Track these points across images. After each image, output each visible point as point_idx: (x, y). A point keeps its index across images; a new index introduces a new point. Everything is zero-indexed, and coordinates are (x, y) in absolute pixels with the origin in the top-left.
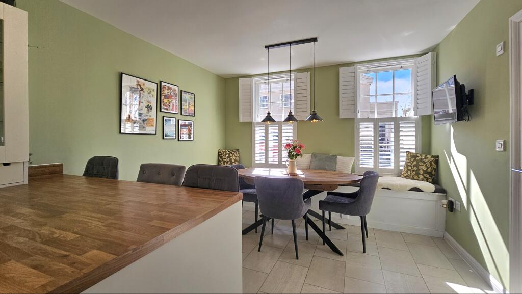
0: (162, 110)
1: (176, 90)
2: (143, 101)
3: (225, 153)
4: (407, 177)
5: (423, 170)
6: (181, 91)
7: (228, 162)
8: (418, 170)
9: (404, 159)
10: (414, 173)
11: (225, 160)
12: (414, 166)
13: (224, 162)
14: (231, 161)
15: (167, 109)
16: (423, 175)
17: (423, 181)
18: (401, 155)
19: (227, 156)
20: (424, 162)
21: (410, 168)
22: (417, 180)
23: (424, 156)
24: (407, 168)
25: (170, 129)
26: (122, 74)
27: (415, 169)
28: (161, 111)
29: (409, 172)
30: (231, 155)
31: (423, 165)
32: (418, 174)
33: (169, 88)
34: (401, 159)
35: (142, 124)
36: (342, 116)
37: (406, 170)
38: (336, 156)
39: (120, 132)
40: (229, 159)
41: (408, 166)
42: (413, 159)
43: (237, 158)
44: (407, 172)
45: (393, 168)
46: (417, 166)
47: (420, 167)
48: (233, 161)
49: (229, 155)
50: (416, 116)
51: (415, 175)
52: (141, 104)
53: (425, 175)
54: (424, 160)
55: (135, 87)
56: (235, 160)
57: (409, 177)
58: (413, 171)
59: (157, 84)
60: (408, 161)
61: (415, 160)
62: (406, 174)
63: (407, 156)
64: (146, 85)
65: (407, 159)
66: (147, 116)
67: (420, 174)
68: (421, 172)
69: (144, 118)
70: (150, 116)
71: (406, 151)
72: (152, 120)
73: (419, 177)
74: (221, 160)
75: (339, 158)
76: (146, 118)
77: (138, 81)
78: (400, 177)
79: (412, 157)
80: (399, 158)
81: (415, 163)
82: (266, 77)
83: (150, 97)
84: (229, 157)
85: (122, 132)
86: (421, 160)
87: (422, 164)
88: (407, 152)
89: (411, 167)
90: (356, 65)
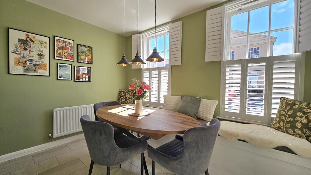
0: (56, 58)
1: (71, 44)
2: (34, 51)
3: (123, 92)
4: (278, 129)
5: (302, 124)
6: (78, 45)
7: (124, 99)
8: (295, 122)
9: (278, 106)
10: (289, 125)
11: (122, 97)
12: (290, 116)
13: (121, 99)
14: (126, 98)
15: (62, 58)
16: (301, 129)
17: (300, 137)
18: (273, 101)
19: (124, 94)
20: (304, 113)
21: (283, 118)
22: (293, 135)
23: (305, 104)
24: (280, 118)
25: (66, 72)
26: (9, 28)
27: (291, 120)
28: (54, 58)
29: (282, 123)
30: (127, 94)
31: (302, 117)
32: (293, 127)
33: (64, 42)
34: (273, 106)
35: (34, 68)
36: (208, 59)
37: (278, 119)
38: (200, 98)
39: (9, 73)
40: (125, 97)
41: (280, 115)
42: (289, 107)
43: (131, 97)
44: (279, 122)
45: (263, 115)
46: (293, 116)
47: (298, 119)
48: (128, 98)
49: (125, 93)
50: (298, 54)
51: (290, 128)
52: (31, 52)
53: (304, 130)
54: (304, 110)
55: (24, 39)
56: (129, 98)
57: (281, 129)
58: (287, 122)
59: (50, 38)
60: (282, 109)
61: (291, 108)
62: (277, 125)
63: (282, 103)
64: (36, 38)
65: (280, 107)
66: (38, 61)
67: (296, 127)
68: (299, 125)
69: (36, 63)
70: (42, 62)
71: (280, 96)
72: (45, 65)
73: (294, 131)
74: (120, 97)
75: (203, 100)
76: (38, 63)
77: (27, 35)
78: (270, 127)
79: (287, 104)
80: (271, 104)
81: (291, 112)
82: (153, 31)
83: (42, 47)
84: (125, 95)
85: (10, 73)
86: (300, 110)
87: (300, 114)
88: (282, 98)
89: (285, 116)
90: (224, 5)
